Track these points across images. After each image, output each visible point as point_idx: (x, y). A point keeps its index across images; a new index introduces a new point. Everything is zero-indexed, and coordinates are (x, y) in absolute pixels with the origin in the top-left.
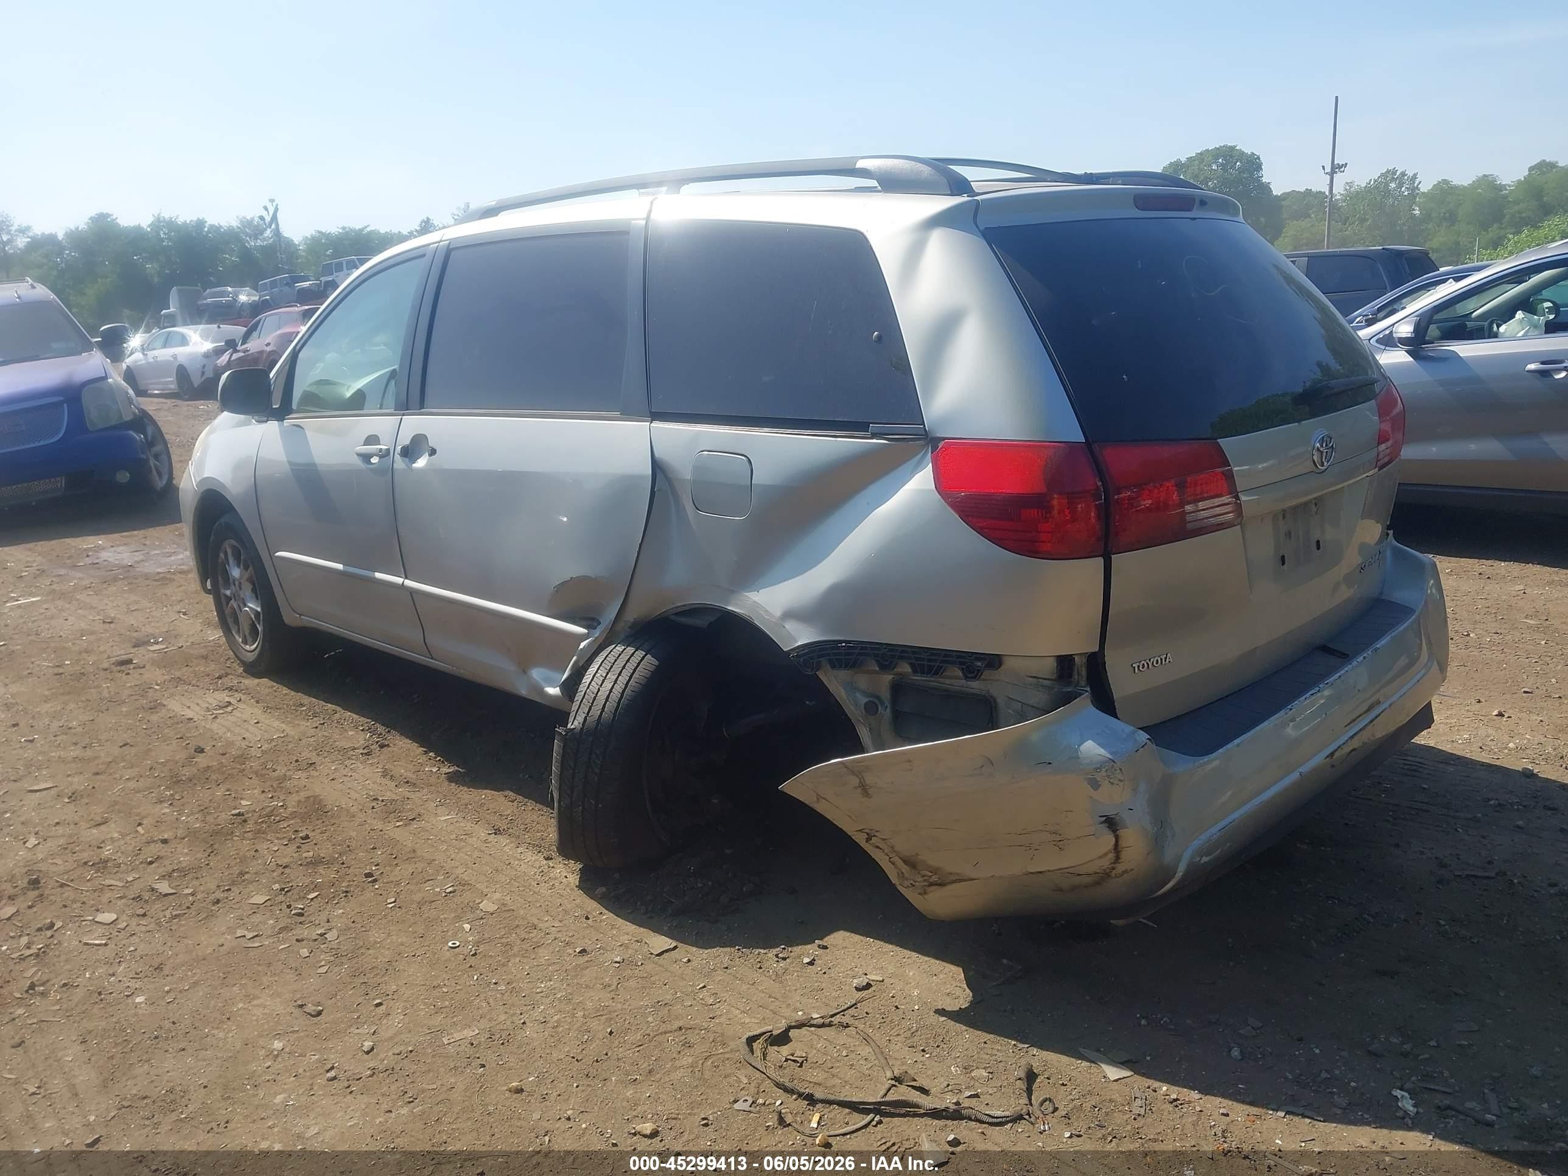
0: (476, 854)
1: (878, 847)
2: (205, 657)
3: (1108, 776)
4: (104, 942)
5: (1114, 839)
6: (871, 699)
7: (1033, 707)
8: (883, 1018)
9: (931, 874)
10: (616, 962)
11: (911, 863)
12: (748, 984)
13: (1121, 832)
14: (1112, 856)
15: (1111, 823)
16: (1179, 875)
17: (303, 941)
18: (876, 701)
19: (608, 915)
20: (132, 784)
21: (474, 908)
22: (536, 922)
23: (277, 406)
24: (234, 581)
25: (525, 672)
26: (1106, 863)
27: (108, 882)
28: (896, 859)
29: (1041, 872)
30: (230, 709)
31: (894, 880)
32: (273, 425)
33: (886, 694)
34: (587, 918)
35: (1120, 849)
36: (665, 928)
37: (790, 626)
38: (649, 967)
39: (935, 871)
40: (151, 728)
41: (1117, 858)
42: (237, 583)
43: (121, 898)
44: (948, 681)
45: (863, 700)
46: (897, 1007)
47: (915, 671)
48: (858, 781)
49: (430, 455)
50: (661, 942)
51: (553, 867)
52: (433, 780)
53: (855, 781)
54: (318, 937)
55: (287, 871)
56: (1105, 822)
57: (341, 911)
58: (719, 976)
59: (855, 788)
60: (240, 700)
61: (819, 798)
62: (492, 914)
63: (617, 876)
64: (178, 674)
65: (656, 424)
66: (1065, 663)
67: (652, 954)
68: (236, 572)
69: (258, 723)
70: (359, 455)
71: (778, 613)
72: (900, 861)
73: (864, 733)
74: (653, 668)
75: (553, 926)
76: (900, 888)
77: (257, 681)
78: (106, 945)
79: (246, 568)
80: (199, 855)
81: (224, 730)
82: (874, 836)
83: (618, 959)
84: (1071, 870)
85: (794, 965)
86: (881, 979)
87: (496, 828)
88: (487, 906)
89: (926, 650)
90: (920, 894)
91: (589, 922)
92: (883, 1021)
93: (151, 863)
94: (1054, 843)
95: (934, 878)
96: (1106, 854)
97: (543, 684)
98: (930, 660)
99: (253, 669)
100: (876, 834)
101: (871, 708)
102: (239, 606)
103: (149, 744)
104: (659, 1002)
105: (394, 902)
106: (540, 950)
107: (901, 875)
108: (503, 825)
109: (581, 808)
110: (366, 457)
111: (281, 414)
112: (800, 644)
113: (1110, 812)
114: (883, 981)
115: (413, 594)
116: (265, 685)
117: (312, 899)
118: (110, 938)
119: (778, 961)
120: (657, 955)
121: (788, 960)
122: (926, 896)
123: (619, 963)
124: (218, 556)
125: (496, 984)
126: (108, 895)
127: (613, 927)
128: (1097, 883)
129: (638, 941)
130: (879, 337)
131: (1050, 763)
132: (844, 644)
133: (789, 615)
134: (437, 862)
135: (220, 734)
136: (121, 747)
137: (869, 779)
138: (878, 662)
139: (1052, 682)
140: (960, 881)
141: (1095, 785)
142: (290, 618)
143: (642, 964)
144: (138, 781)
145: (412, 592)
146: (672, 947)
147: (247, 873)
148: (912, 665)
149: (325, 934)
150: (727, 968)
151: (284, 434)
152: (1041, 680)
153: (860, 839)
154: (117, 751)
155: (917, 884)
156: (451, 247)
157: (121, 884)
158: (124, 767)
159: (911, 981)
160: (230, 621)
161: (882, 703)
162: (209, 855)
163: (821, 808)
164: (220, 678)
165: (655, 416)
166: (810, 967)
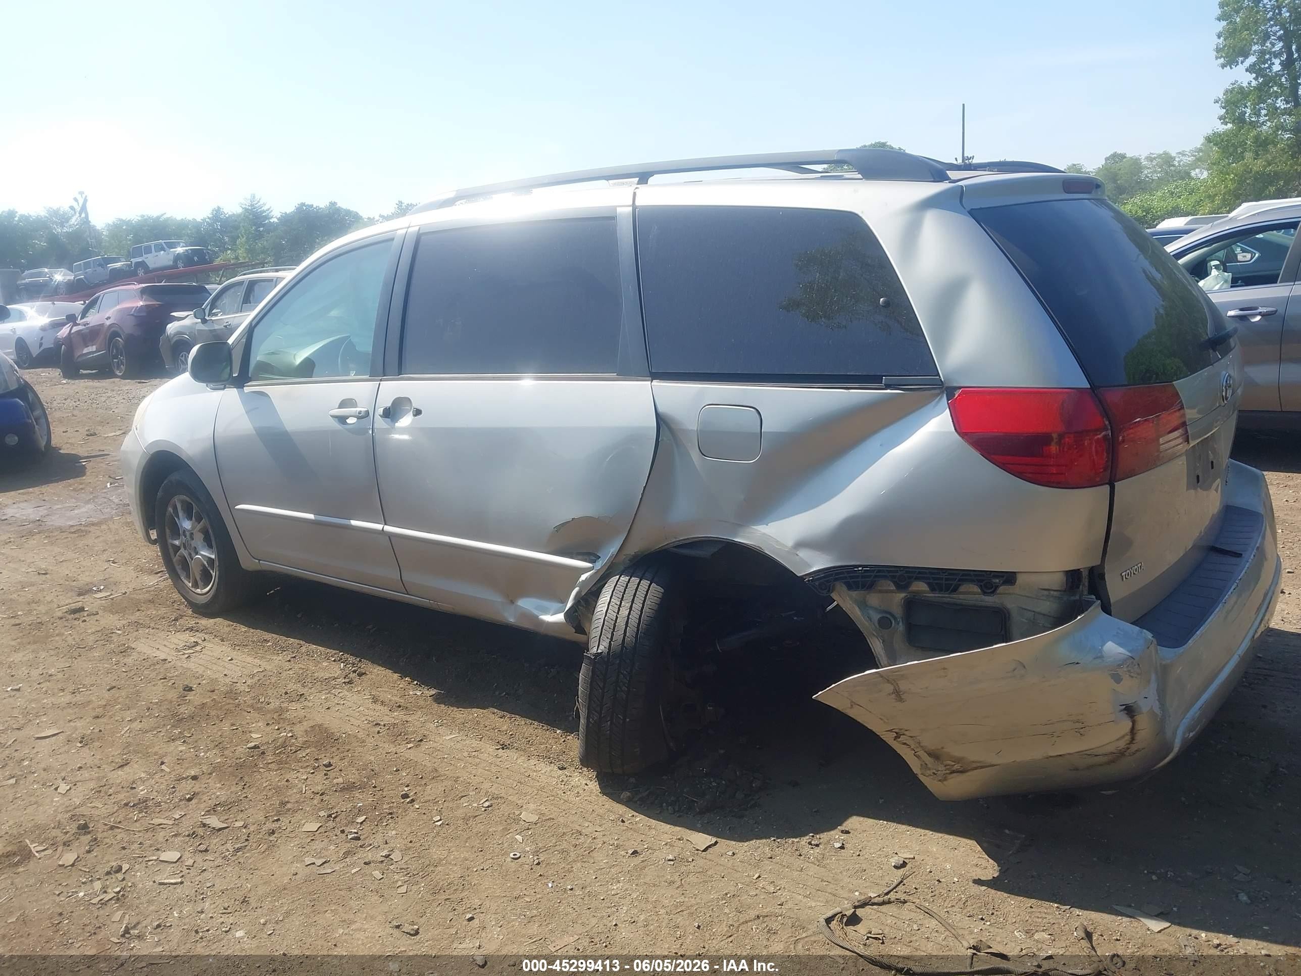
0: (494, 769)
1: (905, 744)
2: (151, 601)
3: (1129, 671)
4: (179, 880)
5: (1131, 724)
6: (885, 615)
7: (1044, 615)
8: (932, 892)
9: (953, 764)
10: (669, 860)
11: (935, 756)
12: (797, 871)
13: (1138, 718)
14: (1128, 738)
15: (1129, 710)
16: (1176, 749)
17: (370, 863)
18: (888, 616)
19: (640, 817)
20: (136, 725)
21: (517, 820)
22: (579, 828)
23: (237, 375)
24: (184, 532)
25: (512, 602)
26: (1122, 744)
27: (157, 821)
28: (921, 753)
29: (1060, 755)
30: (198, 648)
31: (916, 769)
32: (231, 394)
33: (898, 611)
34: (623, 821)
35: (1135, 732)
36: (699, 825)
37: (804, 554)
38: (700, 862)
39: (958, 760)
40: (131, 670)
41: (1133, 739)
42: (188, 534)
43: (175, 835)
44: (961, 596)
45: (876, 617)
46: (939, 881)
47: (933, 589)
48: (892, 688)
49: (415, 415)
50: (702, 839)
51: (570, 776)
52: (422, 703)
53: (889, 688)
54: (383, 859)
55: (325, 798)
56: (1125, 709)
57: (394, 832)
58: (768, 865)
59: (889, 694)
60: (205, 640)
61: (853, 704)
62: (536, 824)
63: (632, 780)
64: (133, 618)
65: (655, 382)
66: (1073, 576)
67: (697, 850)
68: (187, 525)
69: (232, 660)
70: (333, 416)
71: (790, 543)
72: (925, 754)
73: (877, 646)
74: (660, 596)
75: (596, 831)
76: (922, 778)
77: (212, 621)
78: (182, 883)
79: (199, 520)
80: (233, 789)
81: (203, 669)
82: (904, 734)
83: (671, 857)
84: (1088, 752)
85: (828, 850)
86: (912, 856)
87: (501, 743)
88: (528, 816)
89: (944, 571)
90: (940, 781)
91: (626, 824)
92: (933, 894)
93: (190, 800)
94: (1076, 730)
95: (957, 767)
96: (1123, 737)
97: (536, 612)
98: (947, 580)
99: (205, 610)
100: (906, 733)
101: (885, 623)
102: (190, 554)
103: (135, 686)
104: (726, 894)
105: (440, 820)
106: (594, 854)
107: (925, 766)
108: (505, 739)
109: (609, 723)
110: (342, 419)
111: (240, 382)
112: (815, 569)
113: (1129, 701)
114: (914, 858)
115: (392, 538)
116: (220, 624)
117: (361, 823)
118: (183, 876)
119: (812, 848)
120: (704, 851)
121: (821, 846)
122: (945, 782)
123: (672, 860)
124: (166, 510)
125: (571, 889)
126: (161, 835)
127: (650, 827)
128: (1109, 763)
129: (679, 839)
130: (887, 304)
131: (1077, 663)
132: (860, 569)
133: (801, 544)
134: (461, 779)
135: (200, 672)
136: (109, 690)
137: (903, 686)
138: (894, 583)
139: (1059, 593)
140: (982, 767)
141: (1117, 679)
142: (247, 563)
143: (693, 860)
144: (141, 722)
145: (391, 536)
146: (713, 842)
147: (288, 802)
148: (929, 584)
149: (389, 855)
150: (771, 858)
151: (245, 399)
152: (1052, 592)
153: (889, 738)
154: (107, 695)
155: (939, 772)
156: (421, 232)
157: (171, 822)
158: (121, 709)
160: (178, 568)
161: (895, 619)
162: (244, 788)
163: (853, 713)
164: (176, 620)
165: (654, 376)
166: (843, 850)
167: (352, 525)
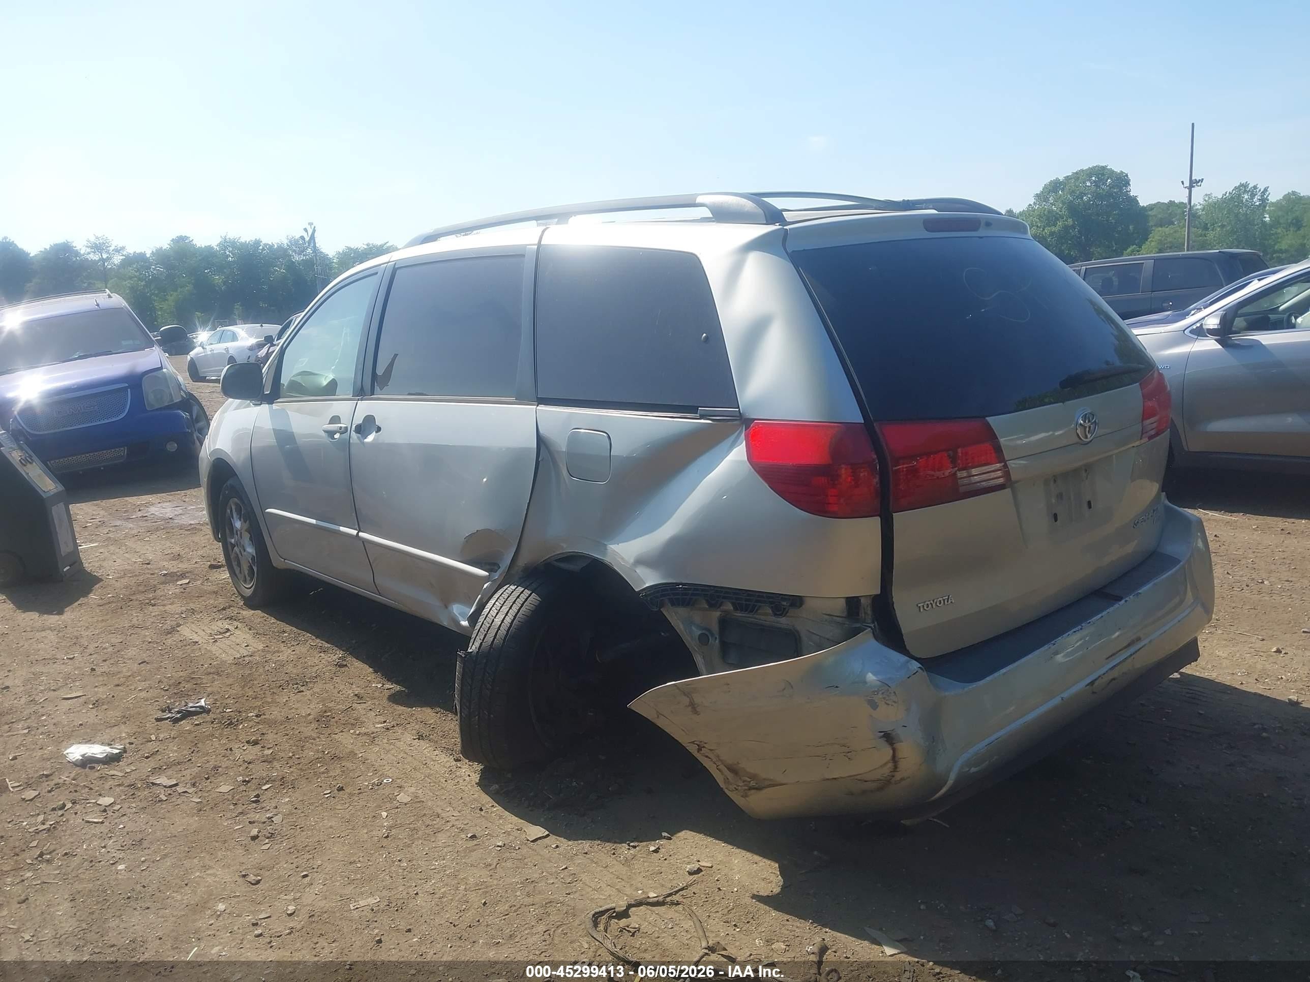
0: (402, 755)
1: (707, 757)
2: (216, 593)
3: (884, 698)
4: (101, 820)
5: (891, 752)
6: (704, 632)
7: (828, 639)
8: (706, 898)
9: (749, 780)
10: (498, 846)
11: (733, 770)
12: (602, 867)
13: (897, 745)
14: (891, 765)
15: (889, 738)
16: (950, 782)
17: (254, 823)
18: (707, 633)
19: (498, 808)
20: (143, 694)
21: (392, 799)
22: (440, 811)
23: (268, 392)
24: (237, 531)
25: (446, 607)
26: (886, 771)
27: (112, 772)
28: (722, 767)
29: (835, 779)
30: (228, 634)
31: (721, 784)
32: (265, 407)
33: (715, 627)
34: (481, 810)
35: (896, 759)
36: (542, 820)
37: (641, 571)
38: (525, 850)
39: (753, 777)
40: (165, 649)
41: (896, 768)
42: (238, 533)
43: (119, 785)
44: (762, 617)
45: (698, 632)
46: (719, 889)
47: (736, 609)
48: (688, 700)
49: (377, 432)
50: (538, 831)
51: (460, 767)
52: (377, 694)
53: (686, 701)
54: (266, 820)
55: (251, 766)
56: (883, 736)
57: (287, 800)
58: (580, 860)
59: (686, 706)
60: (237, 628)
61: (659, 715)
62: (406, 804)
63: (509, 775)
64: (192, 606)
65: (542, 407)
66: (853, 603)
67: (528, 840)
68: (238, 524)
69: (247, 646)
70: (325, 431)
71: (632, 561)
72: (726, 769)
73: (699, 660)
74: (537, 603)
75: (453, 816)
76: (726, 791)
77: (253, 612)
78: (102, 823)
79: (245, 522)
80: (185, 752)
81: (221, 651)
82: (704, 747)
83: (500, 844)
84: (858, 777)
85: (642, 852)
86: (710, 865)
87: (420, 734)
88: (403, 797)
89: (744, 592)
90: (742, 796)
91: (482, 813)
92: (706, 899)
93: (147, 758)
94: (844, 754)
95: (753, 783)
96: (886, 764)
97: (460, 618)
98: (746, 600)
99: (250, 603)
100: (705, 745)
101: (704, 639)
102: (240, 551)
103: (161, 662)
104: (527, 879)
105: (330, 793)
106: (439, 835)
107: (726, 781)
108: (425, 731)
109: (477, 717)
110: (331, 434)
111: (271, 399)
112: (647, 585)
113: (888, 728)
114: (712, 867)
115: (365, 543)
116: (257, 616)
117: (266, 790)
118: (106, 818)
119: (629, 849)
120: (532, 841)
121: (637, 848)
122: (747, 799)
123: (500, 847)
124: (226, 510)
125: (400, 861)
126: (111, 782)
127: (501, 817)
128: (880, 789)
129: (518, 830)
130: (706, 338)
131: (837, 687)
132: (680, 586)
133: (640, 561)
134: (369, 761)
135: (217, 655)
136: (139, 664)
137: (697, 699)
138: (707, 601)
139: (844, 619)
140: (774, 785)
141: (874, 705)
142: (278, 562)
143: (519, 848)
144: (148, 692)
145: (364, 541)
146: (544, 835)
147: (220, 767)
148: (733, 604)
149: (272, 817)
150: (586, 853)
151: (273, 414)
152: (835, 618)
153: (693, 749)
154: (135, 667)
155: (740, 788)
156: (396, 267)
157: (121, 774)
158: (139, 681)
159: (735, 867)
160: (235, 564)
161: (712, 635)
162: (192, 753)
163: (661, 723)
164: (224, 609)
165: (542, 401)
166: (655, 854)
167: (340, 531)
